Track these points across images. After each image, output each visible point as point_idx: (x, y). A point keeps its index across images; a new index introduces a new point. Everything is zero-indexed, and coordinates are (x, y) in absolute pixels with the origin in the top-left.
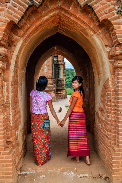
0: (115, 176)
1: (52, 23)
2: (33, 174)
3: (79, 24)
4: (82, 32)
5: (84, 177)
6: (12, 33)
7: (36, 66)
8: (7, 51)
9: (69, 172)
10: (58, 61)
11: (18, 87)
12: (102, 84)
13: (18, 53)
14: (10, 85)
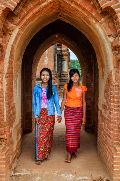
0: (116, 178)
1: (51, 9)
2: (28, 175)
3: (80, 12)
4: (84, 20)
5: (83, 179)
6: (8, 21)
7: (34, 57)
8: (2, 40)
9: (67, 174)
10: (61, 51)
11: (13, 79)
12: (105, 78)
13: (13, 42)
14: (4, 77)
